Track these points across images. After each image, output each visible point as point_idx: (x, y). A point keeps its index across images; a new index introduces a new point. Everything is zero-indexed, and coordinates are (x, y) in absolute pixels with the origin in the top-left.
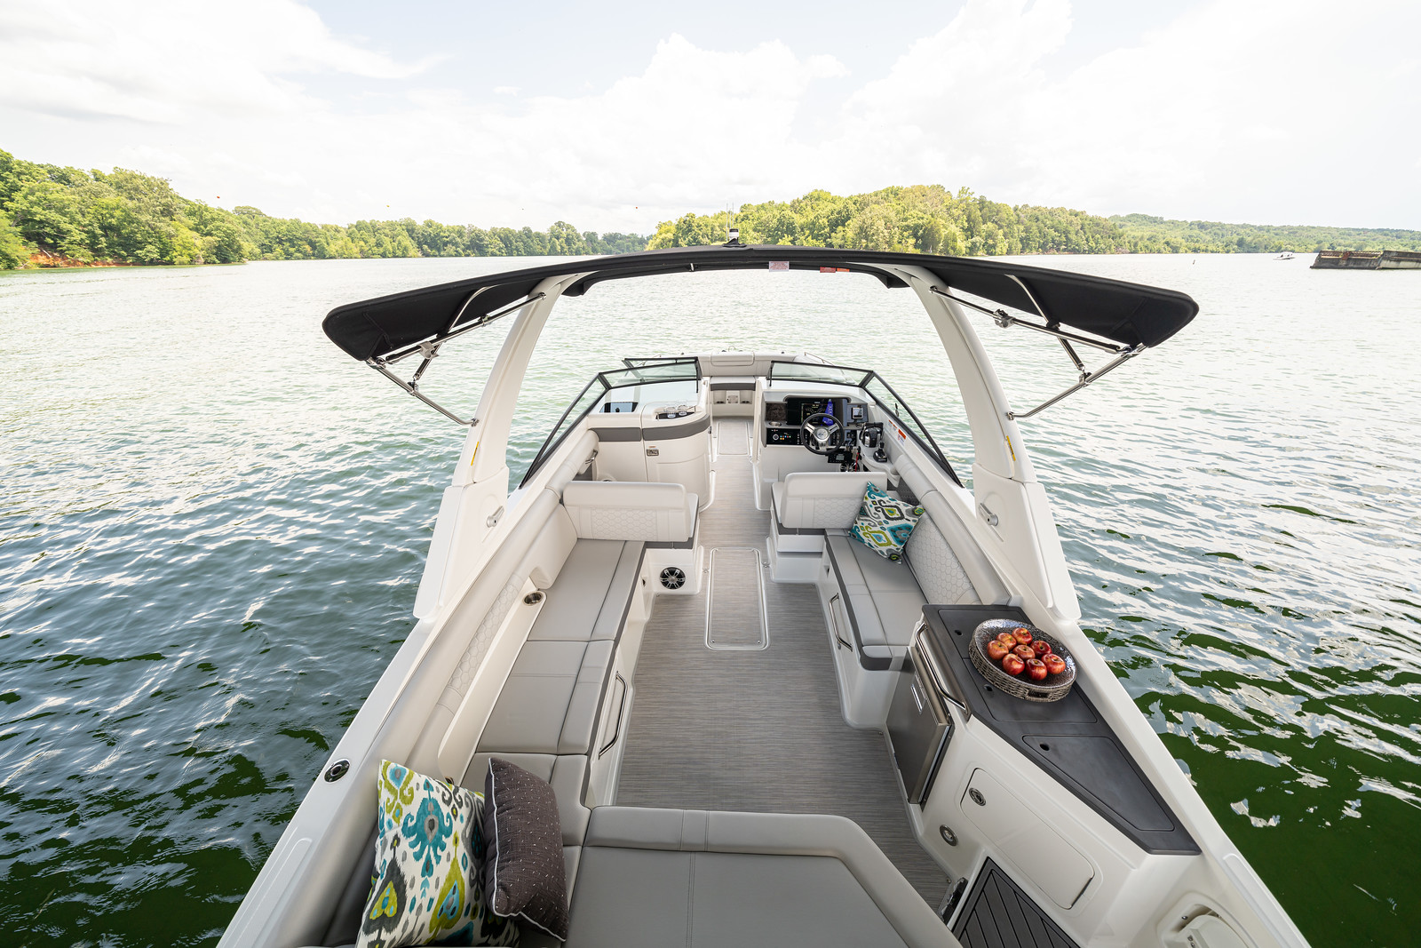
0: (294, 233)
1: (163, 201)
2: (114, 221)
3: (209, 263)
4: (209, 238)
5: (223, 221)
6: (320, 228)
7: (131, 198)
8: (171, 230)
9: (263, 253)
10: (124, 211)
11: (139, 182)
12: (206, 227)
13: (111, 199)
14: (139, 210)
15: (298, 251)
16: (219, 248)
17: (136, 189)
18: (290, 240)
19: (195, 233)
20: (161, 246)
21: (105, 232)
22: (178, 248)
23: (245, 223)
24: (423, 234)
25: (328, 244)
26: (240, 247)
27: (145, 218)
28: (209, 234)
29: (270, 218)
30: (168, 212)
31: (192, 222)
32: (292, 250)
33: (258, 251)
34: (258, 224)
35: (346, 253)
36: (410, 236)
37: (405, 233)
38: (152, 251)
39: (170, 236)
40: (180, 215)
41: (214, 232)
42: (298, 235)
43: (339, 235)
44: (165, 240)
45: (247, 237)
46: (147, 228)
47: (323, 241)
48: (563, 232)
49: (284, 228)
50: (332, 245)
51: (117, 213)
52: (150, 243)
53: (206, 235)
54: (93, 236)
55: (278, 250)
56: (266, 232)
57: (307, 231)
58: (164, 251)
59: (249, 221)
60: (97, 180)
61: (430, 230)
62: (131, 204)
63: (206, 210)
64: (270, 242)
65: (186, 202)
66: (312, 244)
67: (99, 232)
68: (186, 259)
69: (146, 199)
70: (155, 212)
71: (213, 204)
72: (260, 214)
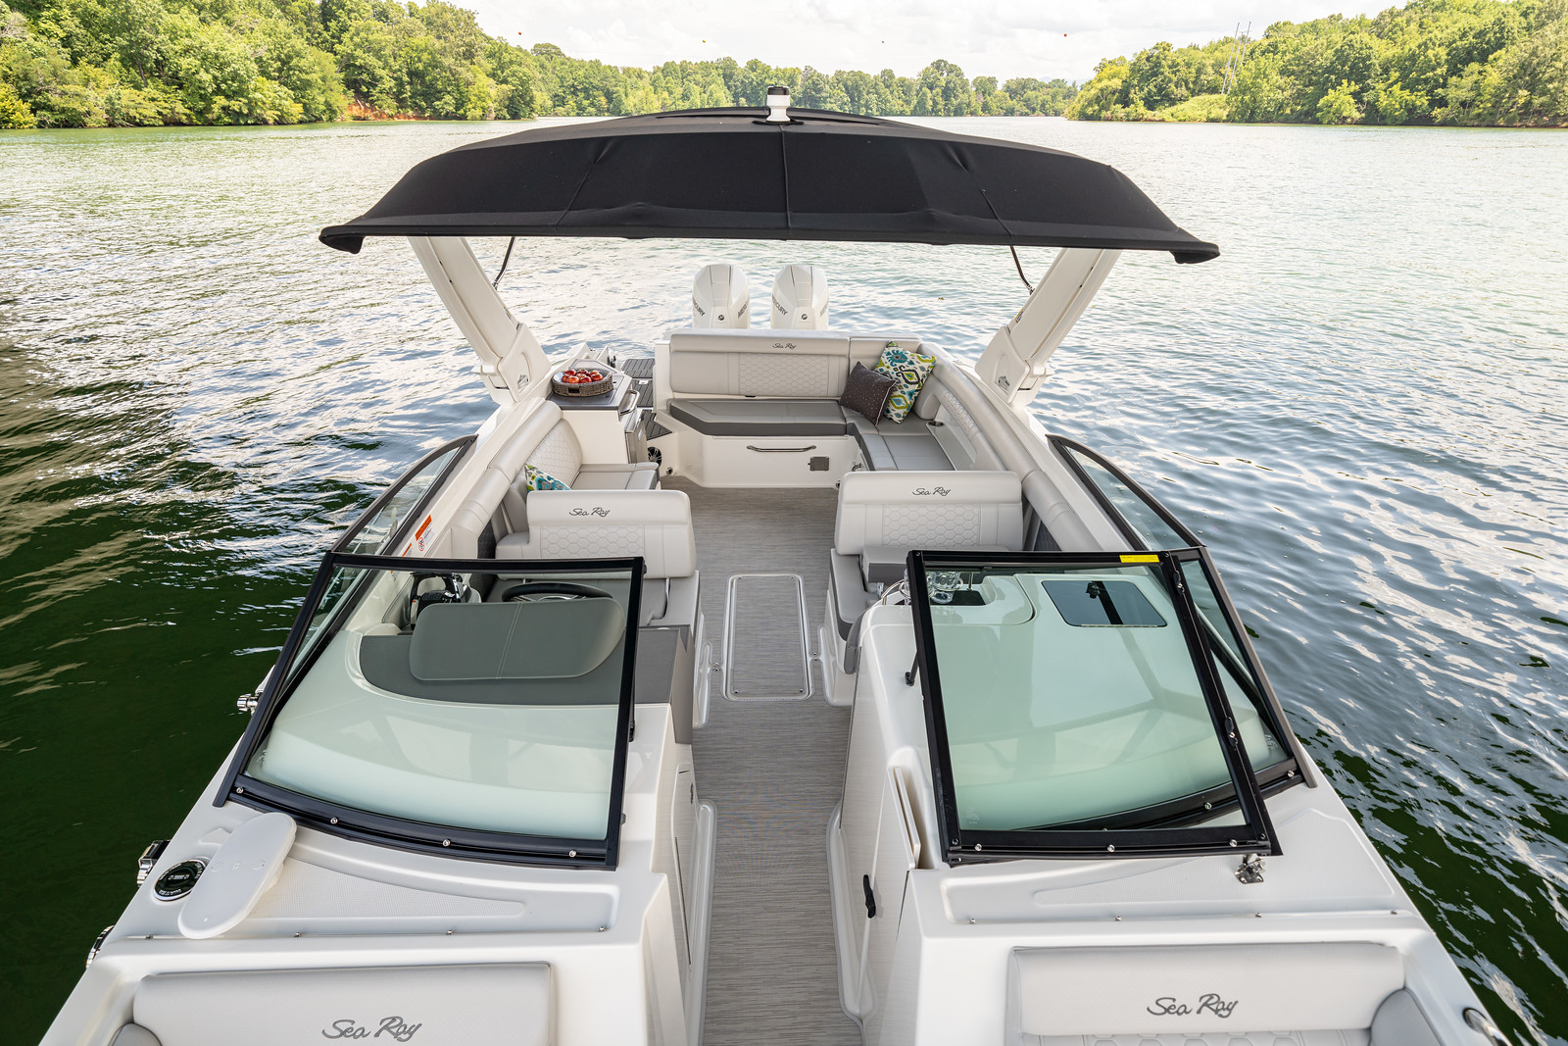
0: (591, 80)
1: (467, 40)
2: (421, 66)
3: (500, 119)
4: (504, 86)
5: (520, 64)
6: (621, 72)
7: (439, 38)
8: (469, 76)
9: (554, 106)
10: (430, 53)
11: (448, 16)
12: (502, 73)
13: (423, 39)
14: (443, 52)
15: (592, 104)
16: (511, 99)
17: (445, 26)
18: (585, 90)
19: (491, 81)
20: (458, 96)
21: (411, 79)
22: (473, 98)
23: (542, 66)
24: (742, 82)
25: (626, 95)
26: (532, 99)
27: (448, 61)
28: (505, 81)
29: (569, 59)
30: (469, 55)
31: (489, 66)
32: (586, 103)
33: (549, 103)
34: (554, 68)
35: (645, 108)
36: (726, 84)
37: (721, 80)
38: (447, 103)
39: (468, 84)
40: (480, 58)
41: (510, 79)
42: (596, 82)
43: (640, 83)
44: (463, 88)
45: (541, 84)
46: (448, 74)
47: (621, 90)
48: (941, 78)
49: (581, 73)
50: (630, 97)
51: (425, 57)
52: (449, 93)
53: (502, 82)
54: (400, 84)
55: (571, 102)
56: (562, 79)
57: (605, 78)
58: (459, 104)
59: (547, 63)
60: (411, 15)
61: (752, 75)
62: (438, 44)
63: (506, 51)
64: (564, 92)
65: (488, 39)
66: (609, 95)
67: (406, 78)
68: (478, 113)
69: (452, 38)
70: (458, 54)
71: (513, 42)
72: (559, 53)
